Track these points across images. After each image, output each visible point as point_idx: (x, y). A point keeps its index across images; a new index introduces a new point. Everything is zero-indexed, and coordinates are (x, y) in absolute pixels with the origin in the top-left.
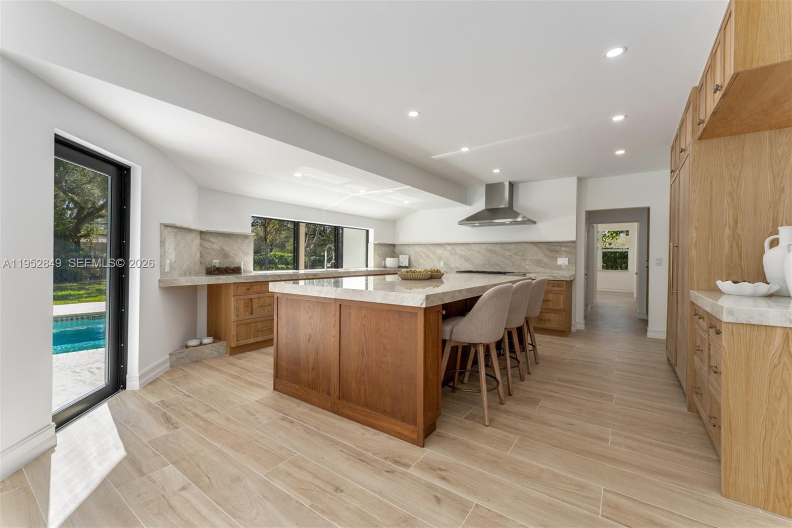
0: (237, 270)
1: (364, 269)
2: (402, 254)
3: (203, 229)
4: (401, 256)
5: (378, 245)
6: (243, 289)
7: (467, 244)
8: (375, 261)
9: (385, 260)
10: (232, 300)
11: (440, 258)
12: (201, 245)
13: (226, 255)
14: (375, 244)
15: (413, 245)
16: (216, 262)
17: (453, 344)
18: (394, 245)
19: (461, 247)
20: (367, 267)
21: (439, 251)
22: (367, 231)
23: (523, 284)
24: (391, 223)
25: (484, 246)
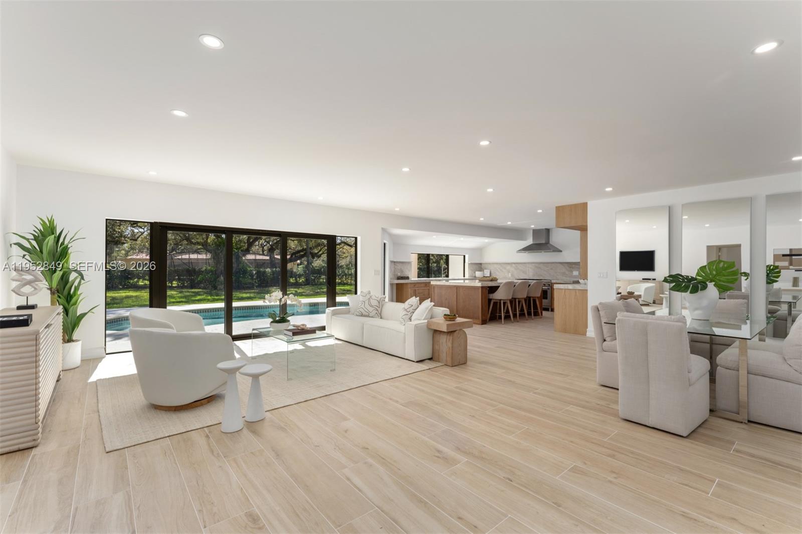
0: (408, 278)
1: (463, 278)
2: (486, 269)
3: (395, 261)
4: (485, 271)
5: (470, 264)
6: (412, 285)
7: (525, 263)
8: (469, 273)
9: (475, 273)
10: (409, 290)
11: (509, 272)
12: (394, 267)
13: (402, 271)
14: (469, 264)
15: (493, 263)
16: (399, 274)
17: (494, 301)
18: (481, 264)
19: (521, 265)
20: (464, 276)
21: (508, 267)
22: (464, 256)
23: (525, 282)
24: (479, 250)
25: (533, 265)
